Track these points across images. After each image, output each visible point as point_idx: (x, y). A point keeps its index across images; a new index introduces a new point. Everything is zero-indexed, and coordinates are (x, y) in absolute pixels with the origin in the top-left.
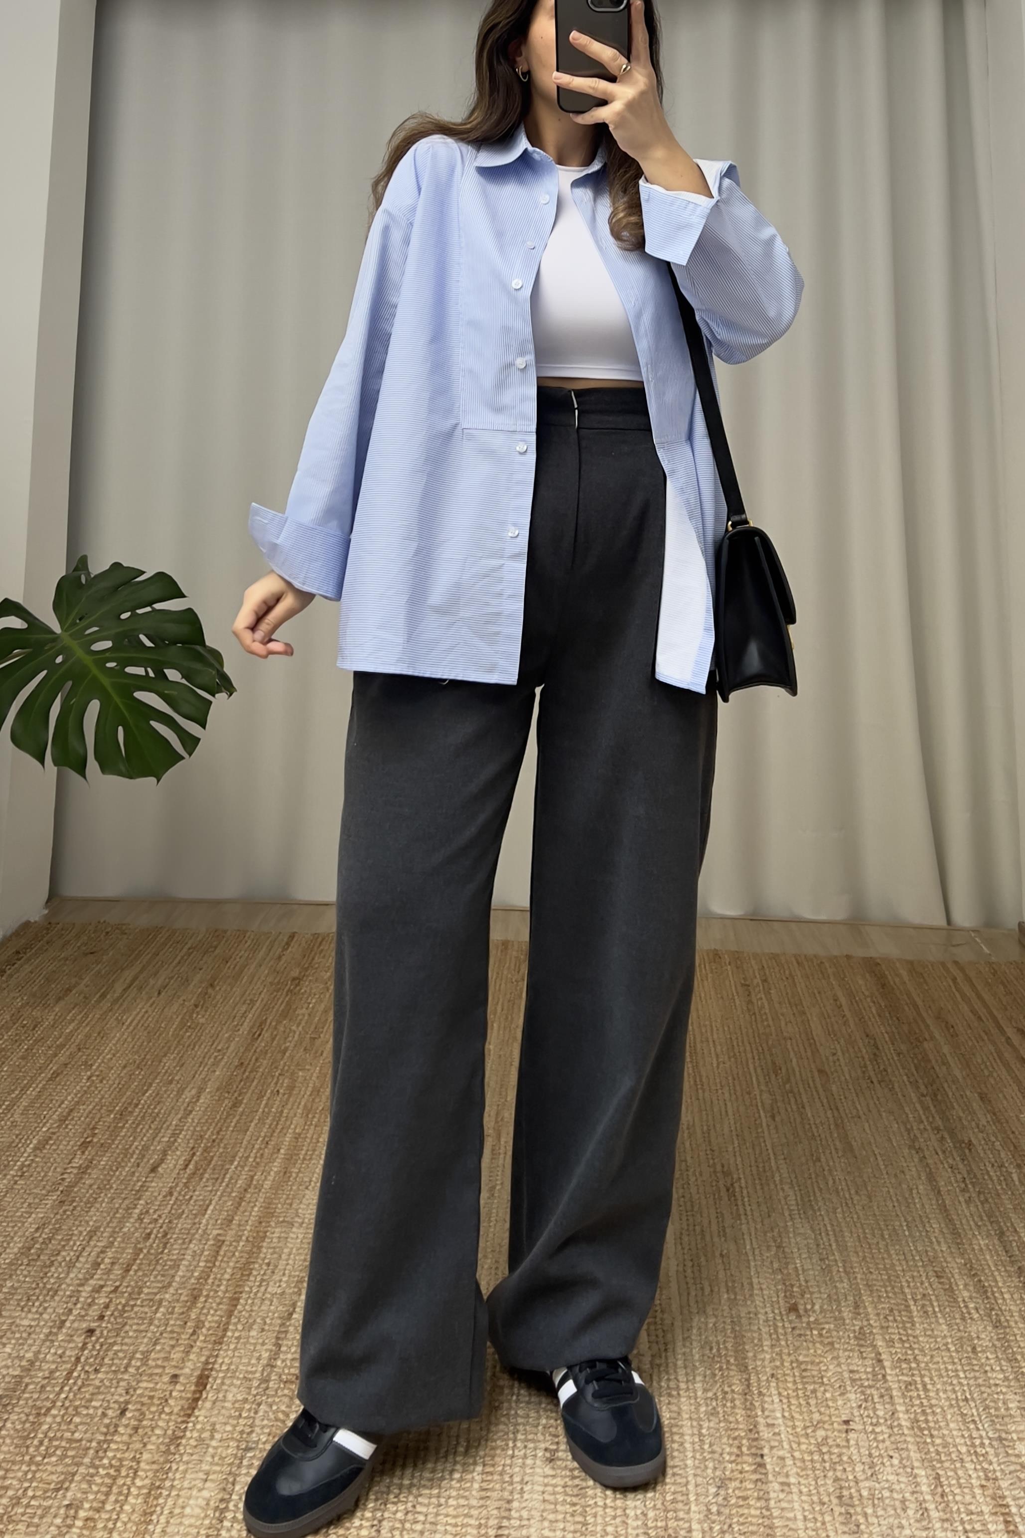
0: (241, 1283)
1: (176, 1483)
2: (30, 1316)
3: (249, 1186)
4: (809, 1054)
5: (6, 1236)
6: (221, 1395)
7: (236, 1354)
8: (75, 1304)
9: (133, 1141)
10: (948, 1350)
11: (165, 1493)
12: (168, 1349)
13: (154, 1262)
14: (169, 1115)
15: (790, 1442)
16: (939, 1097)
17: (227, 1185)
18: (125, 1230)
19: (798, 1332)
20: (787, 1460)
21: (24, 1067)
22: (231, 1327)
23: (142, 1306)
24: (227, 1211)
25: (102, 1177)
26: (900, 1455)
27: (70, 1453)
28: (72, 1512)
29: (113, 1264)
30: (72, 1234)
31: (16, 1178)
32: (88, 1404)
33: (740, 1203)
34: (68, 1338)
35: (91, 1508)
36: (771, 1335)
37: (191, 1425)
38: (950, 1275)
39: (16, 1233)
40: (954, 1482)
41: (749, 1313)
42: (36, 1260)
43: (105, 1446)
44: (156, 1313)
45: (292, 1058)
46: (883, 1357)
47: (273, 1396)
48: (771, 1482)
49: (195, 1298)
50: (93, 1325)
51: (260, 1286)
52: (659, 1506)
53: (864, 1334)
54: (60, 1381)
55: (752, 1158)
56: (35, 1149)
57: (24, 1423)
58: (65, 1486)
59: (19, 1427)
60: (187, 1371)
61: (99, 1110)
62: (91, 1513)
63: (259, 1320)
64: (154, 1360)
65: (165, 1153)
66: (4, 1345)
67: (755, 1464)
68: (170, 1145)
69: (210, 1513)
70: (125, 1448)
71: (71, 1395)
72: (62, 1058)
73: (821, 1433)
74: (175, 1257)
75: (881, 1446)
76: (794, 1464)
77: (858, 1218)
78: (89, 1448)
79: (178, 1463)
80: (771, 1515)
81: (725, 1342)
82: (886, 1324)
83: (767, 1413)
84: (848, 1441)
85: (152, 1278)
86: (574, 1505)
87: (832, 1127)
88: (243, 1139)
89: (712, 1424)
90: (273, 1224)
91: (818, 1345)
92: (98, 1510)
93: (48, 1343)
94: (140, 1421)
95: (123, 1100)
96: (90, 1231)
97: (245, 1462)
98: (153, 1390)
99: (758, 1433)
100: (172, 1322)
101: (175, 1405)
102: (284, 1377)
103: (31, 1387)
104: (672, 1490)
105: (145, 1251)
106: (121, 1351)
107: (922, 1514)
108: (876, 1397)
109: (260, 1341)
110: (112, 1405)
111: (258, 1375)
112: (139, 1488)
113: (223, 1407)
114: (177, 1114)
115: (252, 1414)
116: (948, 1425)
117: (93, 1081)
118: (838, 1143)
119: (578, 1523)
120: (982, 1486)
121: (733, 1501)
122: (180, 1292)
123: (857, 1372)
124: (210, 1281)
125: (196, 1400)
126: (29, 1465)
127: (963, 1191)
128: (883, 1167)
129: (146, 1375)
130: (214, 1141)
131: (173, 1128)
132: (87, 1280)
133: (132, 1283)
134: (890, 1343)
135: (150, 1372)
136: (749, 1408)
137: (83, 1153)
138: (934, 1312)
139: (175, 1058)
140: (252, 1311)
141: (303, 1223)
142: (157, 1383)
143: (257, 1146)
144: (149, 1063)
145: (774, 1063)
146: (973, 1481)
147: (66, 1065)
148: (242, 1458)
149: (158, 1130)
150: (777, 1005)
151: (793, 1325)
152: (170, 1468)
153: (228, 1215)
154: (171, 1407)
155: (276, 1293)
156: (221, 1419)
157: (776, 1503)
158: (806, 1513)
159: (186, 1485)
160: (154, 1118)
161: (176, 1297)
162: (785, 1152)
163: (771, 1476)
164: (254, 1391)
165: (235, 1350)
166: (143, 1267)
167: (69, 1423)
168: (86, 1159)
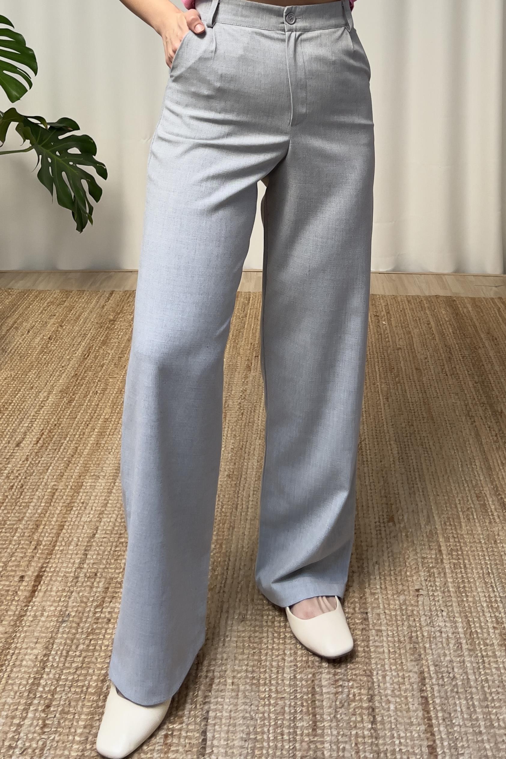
0: (66, 516)
1: (18, 645)
3: (75, 454)
4: (411, 358)
6: (49, 588)
7: (60, 561)
9: (7, 427)
10: (480, 542)
11: (11, 652)
12: (18, 559)
13: (14, 504)
14: (29, 410)
15: (384, 604)
16: (485, 384)
17: (62, 453)
19: (392, 535)
20: (381, 615)
22: (58, 544)
23: (6, 533)
24: (60, 470)
26: (448, 609)
33: (364, 453)
36: (377, 536)
37: (30, 607)
38: (484, 495)
40: (477, 625)
44: (13, 537)
45: (107, 370)
46: (442, 548)
47: (81, 586)
48: (371, 630)
49: (37, 527)
51: (77, 517)
53: (432, 534)
55: (374, 425)
60: (30, 573)
63: (75, 539)
64: (10, 567)
65: (25, 434)
67: (363, 618)
68: (29, 428)
69: (38, 664)
73: (402, 598)
74: (27, 501)
75: (436, 604)
76: (385, 617)
79: (20, 632)
80: (370, 650)
82: (445, 528)
83: (371, 586)
84: (418, 602)
85: (12, 515)
86: (254, 648)
87: (422, 404)
88: (73, 423)
90: (87, 477)
91: (404, 542)
97: (61, 630)
98: (9, 586)
99: (365, 599)
100: (22, 542)
101: (22, 594)
102: (88, 574)
105: (9, 497)
107: (458, 646)
108: (436, 574)
109: (75, 552)
111: (72, 574)
113: (50, 595)
114: (34, 408)
115: (67, 599)
116: (477, 589)
119: (256, 660)
120: (494, 628)
122: (28, 523)
123: (426, 558)
124: (47, 515)
125: (34, 591)
127: (495, 442)
128: (449, 428)
129: (5, 577)
130: (55, 425)
131: (31, 417)
134: (447, 539)
135: (7, 574)
136: (362, 584)
138: (474, 518)
139: (36, 372)
140: (71, 533)
141: (105, 475)
142: (11, 582)
143: (81, 428)
144: (20, 376)
145: (390, 365)
146: (489, 624)
148: (59, 628)
149: (22, 419)
151: (390, 530)
152: (15, 636)
153: (61, 472)
154: (19, 596)
155: (86, 522)
156: (48, 603)
157: (373, 642)
158: (390, 649)
159: (24, 646)
160: (21, 411)
161: (26, 526)
162: (393, 420)
163: (371, 626)
164: (69, 584)
165: (59, 559)
166: (8, 507)
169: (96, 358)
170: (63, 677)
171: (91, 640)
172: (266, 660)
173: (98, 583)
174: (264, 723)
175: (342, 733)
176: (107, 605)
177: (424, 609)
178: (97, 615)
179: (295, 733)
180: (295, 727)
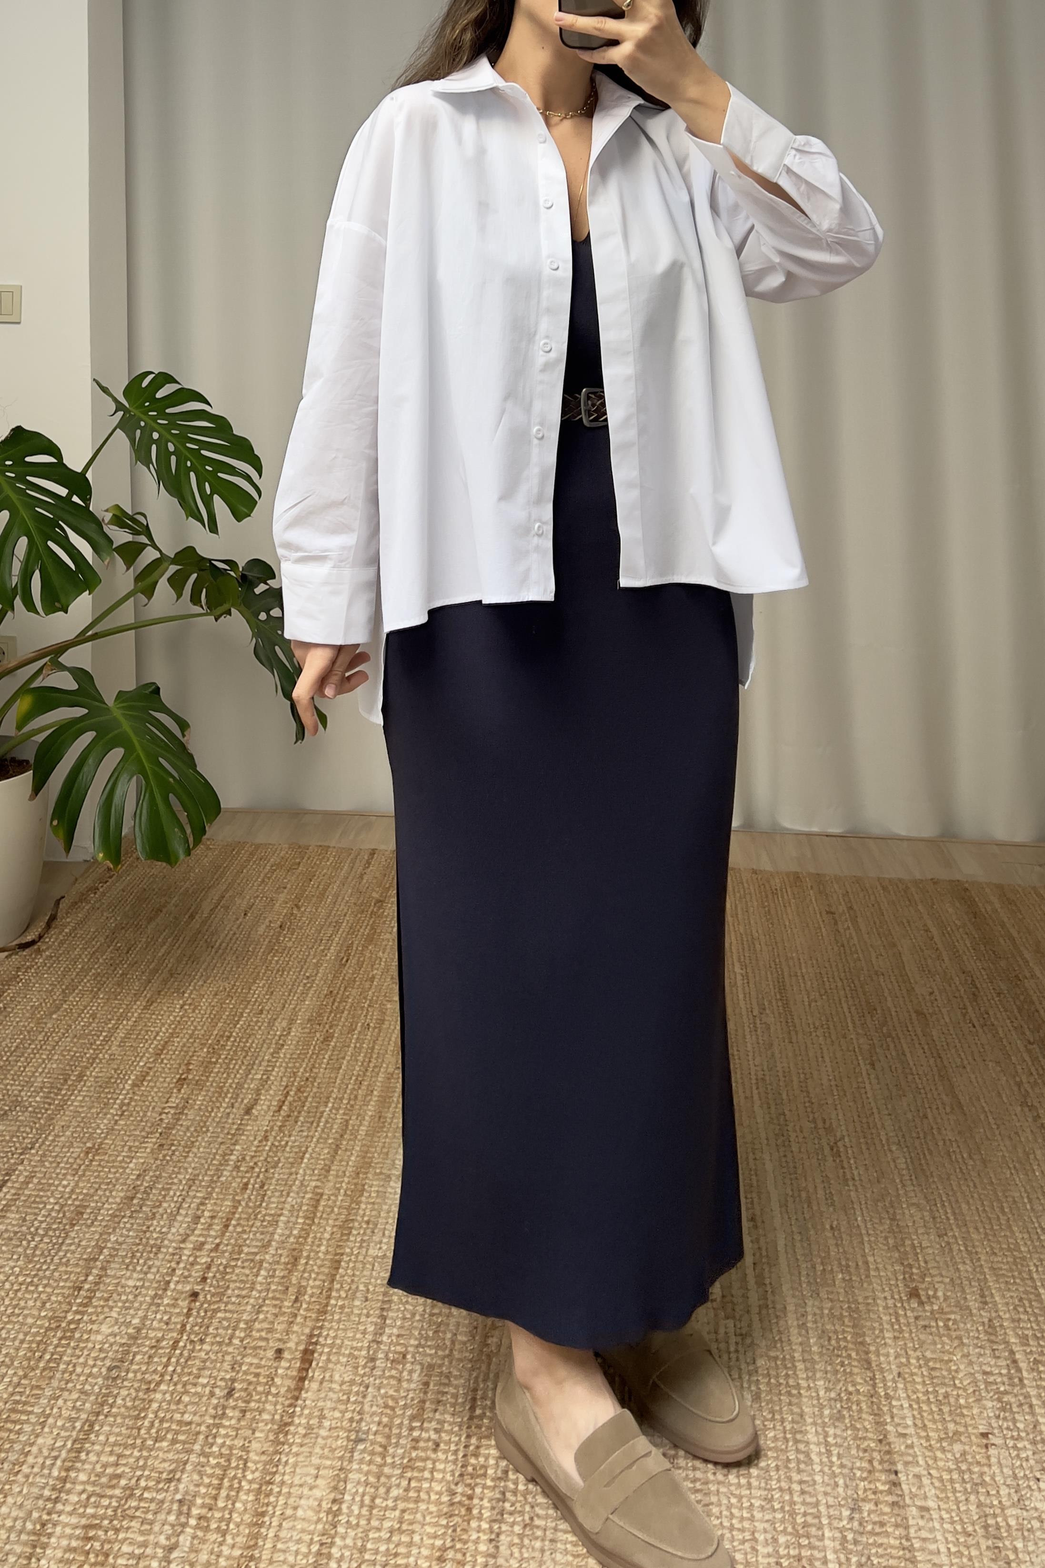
0: (341, 1244)
1: (286, 1477)
2: (135, 1275)
3: (346, 1133)
4: (904, 992)
5: (108, 1184)
6: (327, 1375)
7: (341, 1327)
8: (178, 1263)
9: (227, 1079)
11: (276, 1490)
12: (271, 1318)
13: (252, 1217)
14: (261, 1050)
15: (925, 1457)
17: (323, 1130)
18: (223, 1179)
19: (921, 1323)
20: (924, 1479)
21: (120, 993)
22: (334, 1294)
23: (243, 1268)
24: (324, 1160)
25: (198, 1118)
27: (181, 1437)
28: (185, 1508)
29: (212, 1217)
30: (172, 1183)
31: (117, 1118)
32: (195, 1381)
33: (845, 1165)
34: (172, 1302)
35: (203, 1506)
36: (892, 1326)
37: (298, 1409)
39: (117, 1180)
41: (866, 1298)
42: (138, 1212)
43: (214, 1431)
44: (257, 1275)
45: (380, 987)
46: (1018, 1356)
47: (381, 1377)
48: (909, 1506)
49: (296, 1260)
50: (197, 1288)
51: (360, 1247)
52: (790, 1529)
53: (995, 1328)
54: (168, 1351)
56: (134, 1085)
57: (134, 1400)
58: (177, 1477)
59: (129, 1404)
60: (291, 1345)
61: (192, 1044)
62: (204, 1511)
63: (361, 1287)
64: (259, 1331)
65: (258, 1092)
66: (111, 1308)
67: (889, 1482)
68: (264, 1082)
69: (323, 1516)
70: (234, 1433)
71: (179, 1369)
72: (156, 984)
73: (957, 1448)
74: (273, 1212)
75: (1025, 1464)
76: (932, 1483)
77: (975, 1186)
78: (198, 1433)
79: (287, 1454)
80: (912, 1545)
81: (844, 1332)
82: (1016, 1317)
83: (896, 1420)
84: (988, 1457)
85: (251, 1236)
87: (936, 1078)
88: (336, 1078)
89: (839, 1432)
90: (370, 1175)
91: (945, 1339)
92: (210, 1508)
93: (153, 1308)
94: (248, 1402)
95: (215, 1032)
96: (189, 1180)
97: (357, 1456)
98: (258, 1366)
99: (889, 1444)
100: (273, 1287)
101: (283, 1384)
102: (391, 1355)
103: (138, 1357)
104: (802, 1510)
105: (243, 1203)
106: (224, 1319)
108: (1014, 1406)
109: (365, 1311)
110: (219, 1383)
111: (364, 1353)
112: (250, 1482)
113: (331, 1389)
114: (269, 1048)
115: (360, 1399)
117: (186, 1011)
118: (944, 1097)
121: (869, 1528)
122: (279, 1252)
123: (991, 1373)
124: (310, 1240)
125: (302, 1379)
126: (140, 1450)
128: (995, 1127)
129: (251, 1348)
130: (307, 1079)
131: (264, 1064)
132: (188, 1236)
133: (232, 1241)
134: (1024, 1341)
135: (254, 1344)
136: (877, 1414)
137: (179, 1091)
139: (264, 985)
140: (354, 1275)
142: (262, 1359)
143: (350, 1087)
145: (868, 1003)
147: (159, 992)
148: (352, 1451)
149: (250, 1067)
150: (866, 936)
151: (916, 1314)
152: (279, 1460)
153: (325, 1165)
154: (277, 1387)
156: (329, 1404)
157: (916, 1532)
158: (950, 1546)
159: (297, 1481)
160: (247, 1052)
161: (276, 1258)
162: (889, 1106)
163: (907, 1498)
164: (361, 1371)
165: (339, 1321)
166: (241, 1222)
167: (179, 1401)
168: (182, 1098)
169: (360, 965)
170: (369, 1546)
171: (410, 1480)
173: (411, 1372)
176: (431, 1415)
177: (1002, 1472)
178: (416, 1434)
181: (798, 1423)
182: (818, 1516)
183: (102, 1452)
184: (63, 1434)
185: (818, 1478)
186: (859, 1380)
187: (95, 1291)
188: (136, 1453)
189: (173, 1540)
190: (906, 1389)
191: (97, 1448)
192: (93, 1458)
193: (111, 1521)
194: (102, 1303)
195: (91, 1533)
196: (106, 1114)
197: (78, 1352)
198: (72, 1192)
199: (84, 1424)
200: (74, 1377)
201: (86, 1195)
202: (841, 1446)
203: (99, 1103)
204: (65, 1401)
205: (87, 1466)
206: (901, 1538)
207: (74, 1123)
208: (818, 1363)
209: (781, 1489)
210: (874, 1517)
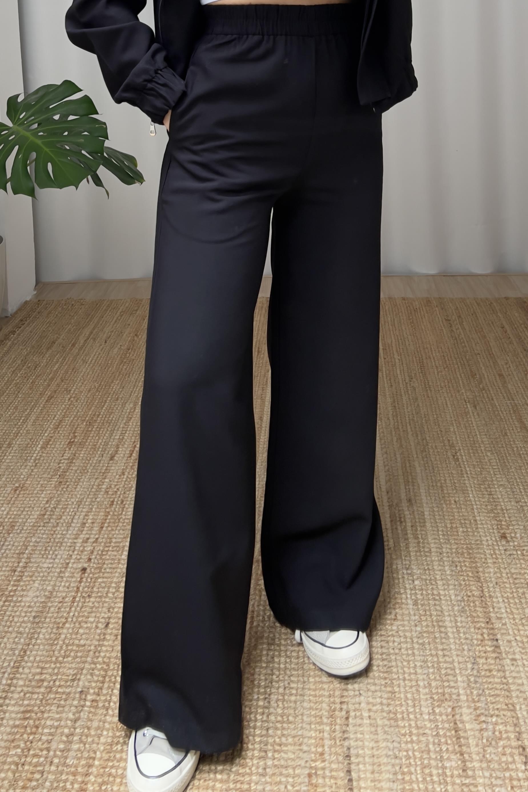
2: (48, 561)
4: (492, 364)
5: (29, 507)
8: (73, 551)
9: (98, 440)
13: (117, 521)
14: (118, 422)
15: (513, 630)
18: (98, 500)
19: (508, 553)
20: (513, 642)
21: (31, 394)
23: (113, 551)
25: (82, 465)
27: (79, 654)
28: (83, 696)
29: (93, 523)
30: (68, 504)
31: (32, 468)
32: (86, 620)
33: (462, 465)
34: (71, 575)
35: (94, 693)
36: (492, 556)
39: (35, 505)
41: (476, 541)
42: (48, 523)
43: (99, 649)
44: (121, 555)
48: (505, 659)
50: (86, 565)
52: (438, 678)
54: (69, 604)
55: (465, 435)
56: (42, 448)
57: (50, 634)
58: (78, 678)
59: (47, 637)
61: (77, 420)
62: (94, 697)
65: (118, 447)
66: (34, 581)
67: (493, 646)
68: (121, 441)
71: (76, 614)
72: (53, 387)
76: (518, 645)
78: (90, 651)
80: (508, 681)
81: (464, 561)
83: (496, 610)
85: (117, 532)
89: (463, 619)
91: (522, 561)
92: (98, 695)
93: (60, 579)
95: (90, 413)
96: (78, 501)
99: (492, 624)
103: (52, 609)
104: (445, 666)
105: (111, 513)
106: (103, 582)
110: (101, 620)
114: (123, 420)
117: (72, 401)
121: (483, 673)
126: (55, 663)
131: (121, 429)
132: (79, 535)
133: (106, 536)
137: (70, 449)
139: (118, 383)
144: (104, 387)
147: (55, 391)
149: (113, 431)
151: (505, 548)
157: (510, 673)
160: (110, 423)
163: (504, 655)
166: (111, 524)
167: (77, 633)
168: (72, 453)
172: (400, 692)
174: (410, 763)
175: (494, 775)
179: (444, 773)
180: (444, 768)
181: (440, 616)
182: (454, 669)
183: (32, 666)
184: (8, 658)
185: (453, 647)
186: (474, 588)
187: (23, 572)
188: (53, 666)
189: (77, 715)
190: (501, 592)
191: (29, 664)
192: (27, 670)
193: (39, 708)
194: (28, 579)
195: (28, 715)
196: (26, 466)
197: (15, 609)
198: (8, 514)
199: (21, 651)
200: (13, 624)
201: (16, 515)
202: (465, 627)
203: (22, 460)
204: (8, 638)
205: (23, 676)
206: (501, 678)
207: (7, 473)
208: (449, 580)
209: (431, 655)
210: (485, 667)
